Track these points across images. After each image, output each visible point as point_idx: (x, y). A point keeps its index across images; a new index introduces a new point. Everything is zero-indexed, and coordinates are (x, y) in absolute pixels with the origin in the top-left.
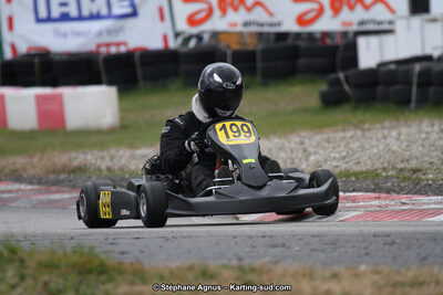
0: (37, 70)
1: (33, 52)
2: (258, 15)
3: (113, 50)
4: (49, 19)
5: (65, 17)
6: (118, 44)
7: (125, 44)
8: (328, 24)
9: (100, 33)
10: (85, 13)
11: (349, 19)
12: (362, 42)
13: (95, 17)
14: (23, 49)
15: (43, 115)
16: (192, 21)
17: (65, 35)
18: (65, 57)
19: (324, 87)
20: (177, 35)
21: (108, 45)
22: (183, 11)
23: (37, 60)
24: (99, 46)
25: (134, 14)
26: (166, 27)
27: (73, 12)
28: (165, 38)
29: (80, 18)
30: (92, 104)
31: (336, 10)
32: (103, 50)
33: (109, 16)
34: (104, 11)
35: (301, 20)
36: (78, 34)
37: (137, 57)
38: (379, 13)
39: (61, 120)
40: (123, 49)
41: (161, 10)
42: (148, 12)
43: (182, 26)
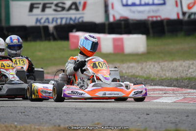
0: (123, 26)
1: (122, 19)
3: (155, 19)
4: (127, 5)
5: (134, 5)
6: (156, 17)
7: (160, 17)
9: (149, 12)
10: (143, 2)
13: (147, 4)
14: (118, 17)
16: (189, 8)
17: (134, 12)
18: (135, 21)
20: (184, 14)
21: (152, 17)
23: (123, 22)
24: (149, 17)
25: (164, 4)
26: (179, 10)
27: (138, 2)
28: (178, 14)
29: (140, 5)
32: (150, 19)
33: (153, 4)
34: (151, 2)
36: (140, 12)
37: (165, 22)
40: (159, 19)
41: (176, 2)
42: (170, 2)
43: (185, 9)
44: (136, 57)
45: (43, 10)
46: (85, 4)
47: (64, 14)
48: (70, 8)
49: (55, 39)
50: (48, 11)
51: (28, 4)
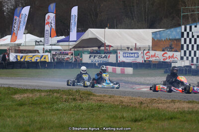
2: (157, 58)
4: (125, 57)
5: (128, 57)
8: (168, 60)
9: (133, 59)
11: (171, 60)
12: (172, 64)
13: (132, 57)
14: (121, 61)
15: (121, 72)
16: (147, 58)
18: (127, 63)
19: (164, 70)
20: (145, 61)
22: (146, 57)
23: (123, 63)
25: (138, 57)
26: (143, 59)
27: (129, 56)
28: (143, 61)
30: (129, 70)
31: (169, 58)
32: (133, 62)
33: (134, 57)
35: (164, 59)
38: (176, 59)
39: (124, 72)
41: (142, 57)
42: (140, 57)
43: (145, 59)
44: (128, 75)
45: (94, 58)
46: (109, 56)
47: (102, 59)
48: (104, 57)
49: (98, 68)
50: (96, 58)
51: (89, 55)
